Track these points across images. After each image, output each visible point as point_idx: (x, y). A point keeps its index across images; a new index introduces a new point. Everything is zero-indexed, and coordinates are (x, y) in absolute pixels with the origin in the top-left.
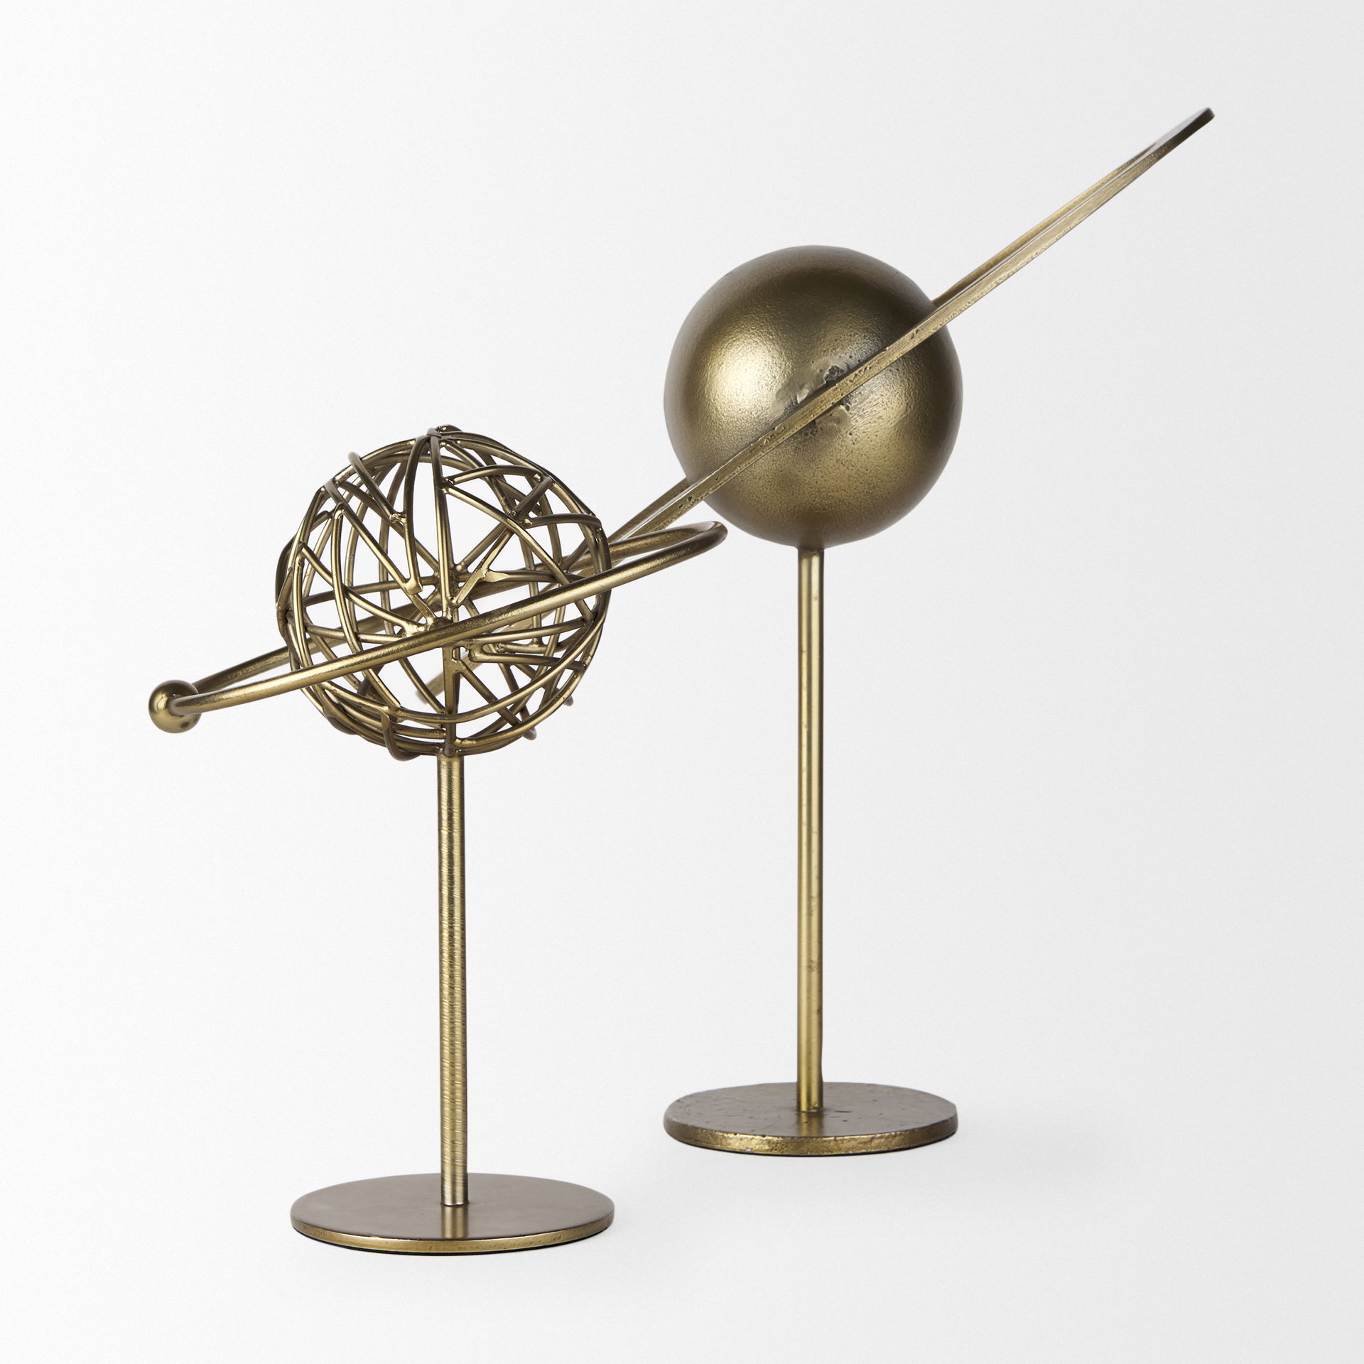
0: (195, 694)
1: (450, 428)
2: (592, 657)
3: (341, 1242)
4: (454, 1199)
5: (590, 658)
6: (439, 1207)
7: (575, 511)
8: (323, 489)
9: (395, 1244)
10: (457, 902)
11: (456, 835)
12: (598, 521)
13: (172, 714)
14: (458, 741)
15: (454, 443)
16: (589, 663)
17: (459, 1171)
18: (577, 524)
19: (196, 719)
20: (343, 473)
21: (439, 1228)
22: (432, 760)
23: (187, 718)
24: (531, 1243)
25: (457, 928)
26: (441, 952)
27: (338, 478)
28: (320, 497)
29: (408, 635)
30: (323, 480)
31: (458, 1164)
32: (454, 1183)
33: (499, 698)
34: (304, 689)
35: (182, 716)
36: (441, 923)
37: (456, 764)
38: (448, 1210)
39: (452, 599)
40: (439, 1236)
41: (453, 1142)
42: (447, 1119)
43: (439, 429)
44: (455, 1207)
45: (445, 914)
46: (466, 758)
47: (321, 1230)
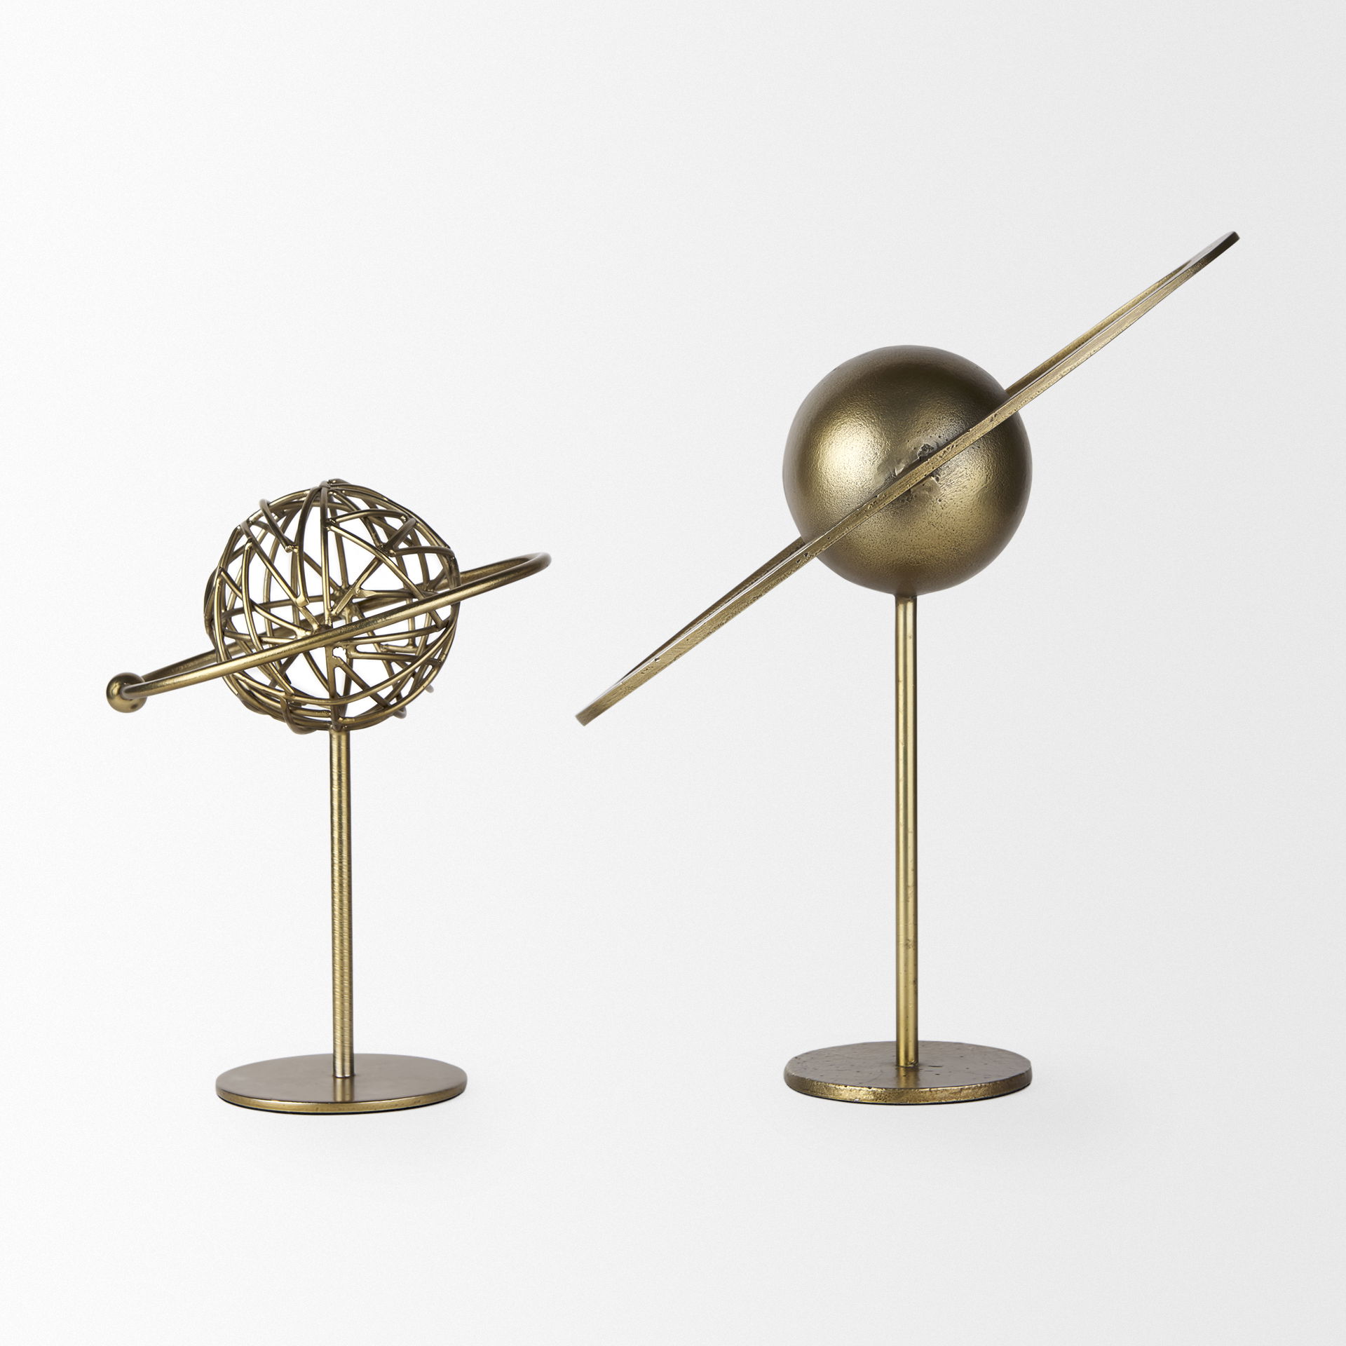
0: (140, 682)
1: (338, 481)
2: (447, 655)
3: (249, 1104)
4: (343, 1073)
5: (444, 656)
6: (331, 1079)
7: (434, 545)
8: (239, 528)
9: (290, 1106)
10: (345, 843)
11: (344, 792)
12: (453, 553)
13: (123, 699)
14: (341, 719)
15: (339, 492)
16: (444, 661)
17: (347, 1051)
18: (435, 554)
19: (143, 701)
20: (255, 516)
21: (331, 1094)
22: (326, 733)
23: (135, 701)
24: (396, 1105)
25: (345, 863)
26: (333, 881)
27: (251, 519)
28: (236, 535)
29: (299, 638)
30: (238, 521)
31: (346, 1045)
32: (343, 1060)
33: (371, 686)
34: (225, 677)
35: (131, 700)
36: (332, 860)
37: (344, 737)
38: (339, 1081)
39: (332, 610)
40: (331, 1100)
41: (342, 1028)
42: (338, 1011)
43: (330, 482)
44: (344, 1078)
45: (336, 852)
46: (352, 732)
47: (235, 1096)
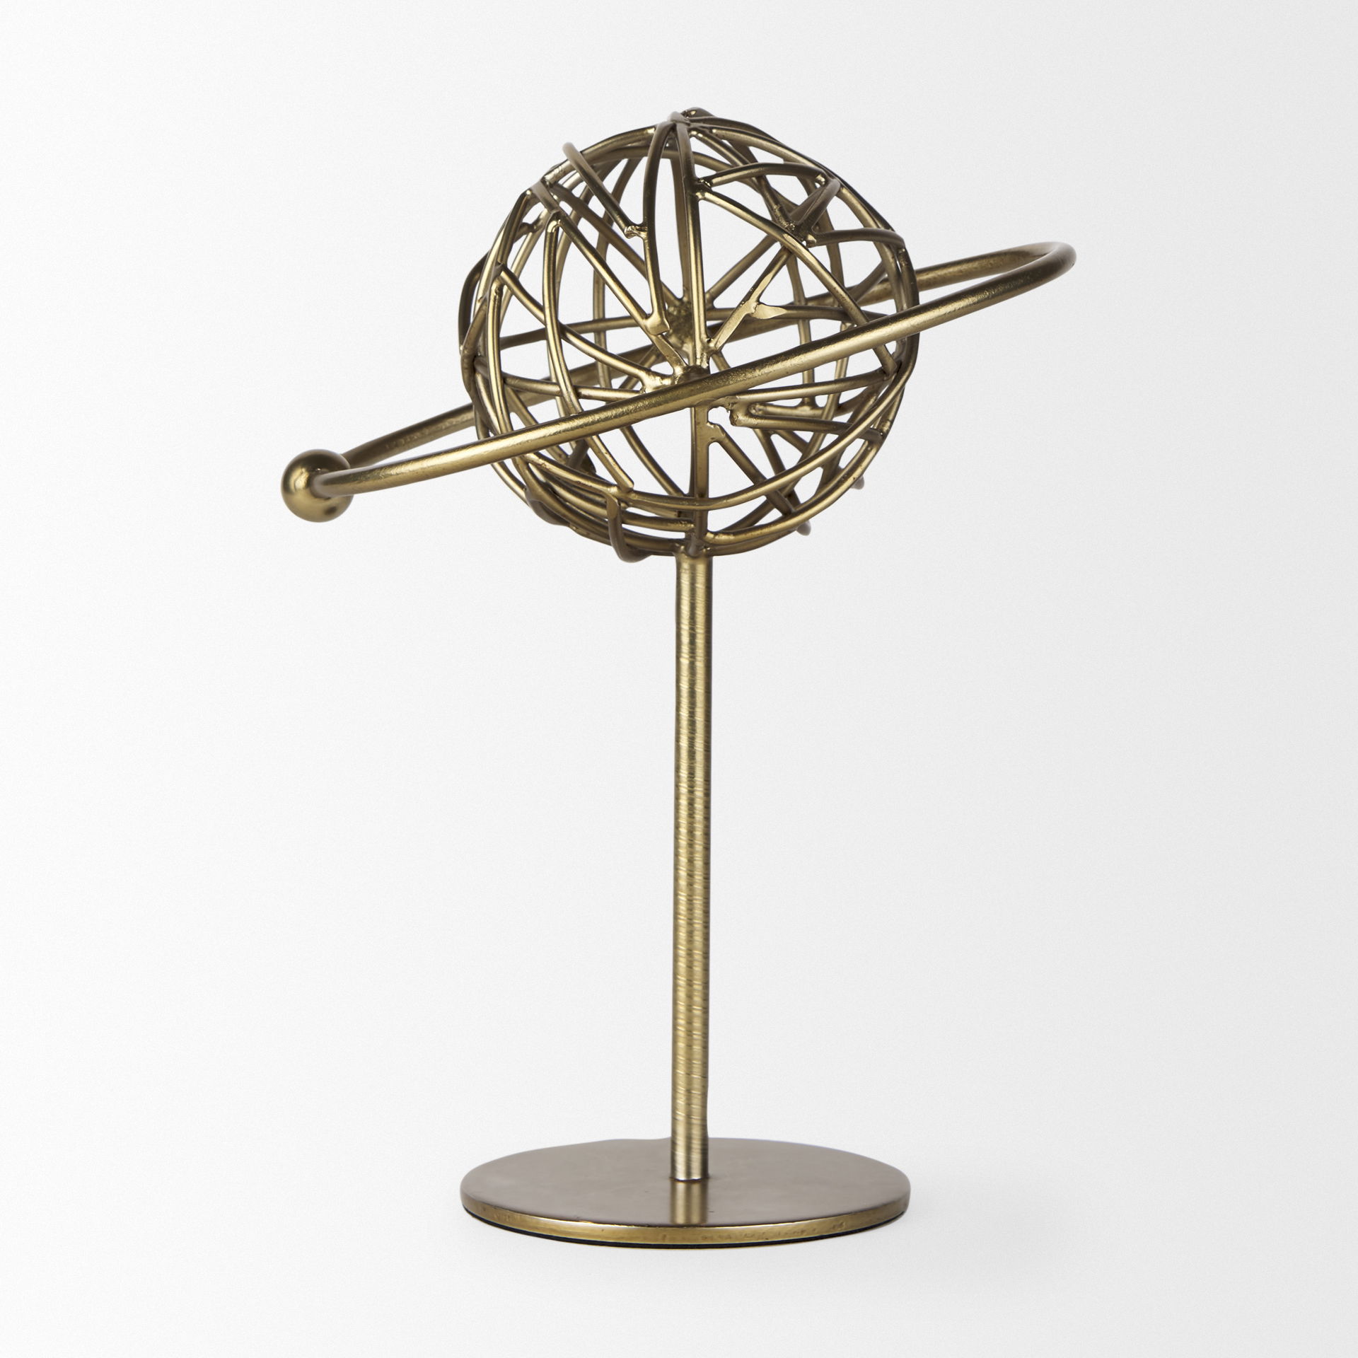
0: (344, 468)
1: (700, 112)
2: (892, 422)
3: (537, 1228)
4: (688, 1172)
5: (888, 424)
6: (668, 1183)
7: (870, 226)
8: (528, 193)
10: (700, 757)
11: (700, 665)
12: (901, 240)
13: (315, 495)
14: (710, 536)
15: (707, 131)
16: (888, 431)
17: (696, 1132)
18: (871, 243)
19: (348, 501)
20: (557, 171)
21: (667, 1210)
22: (670, 561)
23: (334, 501)
24: (803, 1232)
25: (699, 792)
26: (677, 826)
27: (549, 177)
28: (524, 203)
29: (648, 391)
30: (529, 180)
31: (694, 1122)
32: (689, 1149)
33: (770, 477)
34: (496, 463)
35: (329, 498)
36: (677, 786)
37: (701, 568)
38: (681, 1187)
39: (709, 341)
40: (666, 1220)
41: (689, 1091)
42: (682, 1059)
43: (686, 114)
44: (689, 1182)
45: (684, 773)
46: (716, 559)
47: (509, 1213)
